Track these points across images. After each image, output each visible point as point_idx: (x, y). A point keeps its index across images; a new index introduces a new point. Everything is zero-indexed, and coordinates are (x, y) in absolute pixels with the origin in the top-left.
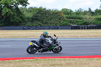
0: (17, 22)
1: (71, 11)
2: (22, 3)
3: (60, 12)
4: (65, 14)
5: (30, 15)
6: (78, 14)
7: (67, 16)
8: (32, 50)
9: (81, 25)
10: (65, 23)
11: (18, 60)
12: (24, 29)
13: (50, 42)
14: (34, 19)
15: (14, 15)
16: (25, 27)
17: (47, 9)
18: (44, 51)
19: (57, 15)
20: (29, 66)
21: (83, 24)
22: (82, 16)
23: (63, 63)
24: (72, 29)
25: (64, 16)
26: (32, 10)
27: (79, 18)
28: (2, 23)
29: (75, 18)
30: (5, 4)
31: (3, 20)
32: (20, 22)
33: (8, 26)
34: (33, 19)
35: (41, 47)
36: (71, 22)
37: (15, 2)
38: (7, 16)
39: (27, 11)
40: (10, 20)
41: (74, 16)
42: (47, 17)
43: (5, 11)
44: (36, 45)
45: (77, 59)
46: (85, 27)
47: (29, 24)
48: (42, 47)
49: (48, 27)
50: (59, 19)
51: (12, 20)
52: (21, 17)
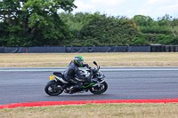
0: (54, 39)
1: (150, 19)
2: (63, 5)
3: (131, 22)
4: (140, 25)
5: (77, 27)
6: (163, 24)
7: (143, 28)
8: (54, 89)
9: (168, 43)
10: (139, 40)
11: (56, 106)
12: (67, 51)
13: (87, 74)
14: (85, 34)
15: (50, 26)
16: (69, 49)
17: (107, 16)
18: (75, 90)
19: (125, 26)
20: (76, 116)
21: (172, 42)
22: (169, 28)
23: (135, 112)
24: (151, 51)
25: (138, 28)
26: (81, 17)
27: (165, 32)
28: (28, 40)
29: (157, 33)
30: (34, 7)
31: (30, 36)
32: (61, 39)
33: (39, 45)
34: (83, 34)
35: (70, 84)
36: (150, 39)
37: (52, 4)
38: (37, 28)
39: (72, 19)
40: (42, 35)
41: (156, 27)
42: (107, 30)
43: (35, 19)
44: (61, 79)
45: (160, 104)
46: (174, 48)
47: (77, 42)
48: (73, 84)
49: (110, 48)
50: (130, 34)
51: (46, 36)
52: (62, 31)
